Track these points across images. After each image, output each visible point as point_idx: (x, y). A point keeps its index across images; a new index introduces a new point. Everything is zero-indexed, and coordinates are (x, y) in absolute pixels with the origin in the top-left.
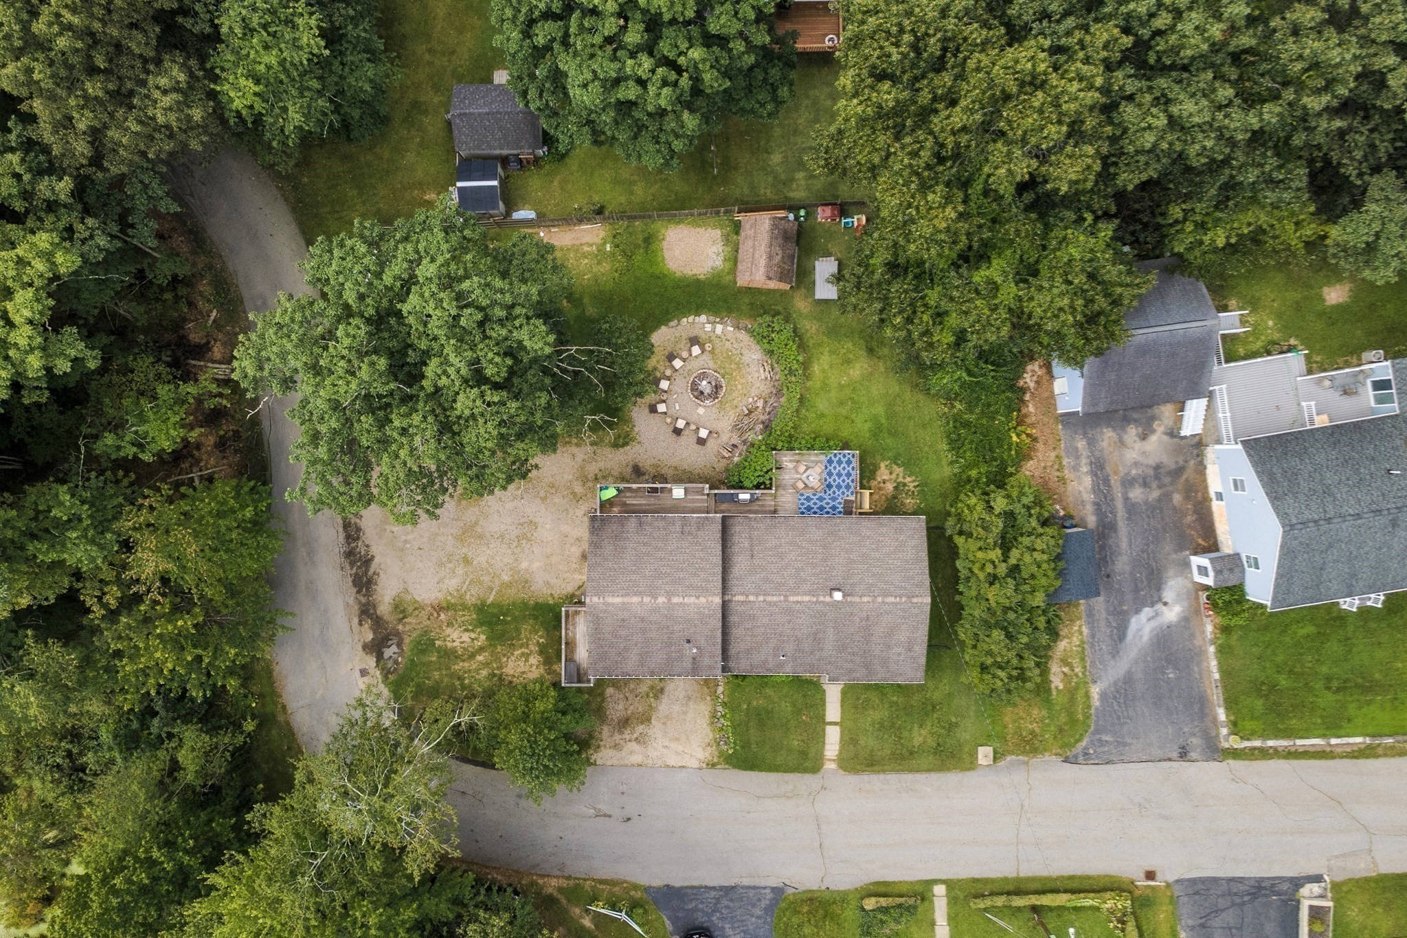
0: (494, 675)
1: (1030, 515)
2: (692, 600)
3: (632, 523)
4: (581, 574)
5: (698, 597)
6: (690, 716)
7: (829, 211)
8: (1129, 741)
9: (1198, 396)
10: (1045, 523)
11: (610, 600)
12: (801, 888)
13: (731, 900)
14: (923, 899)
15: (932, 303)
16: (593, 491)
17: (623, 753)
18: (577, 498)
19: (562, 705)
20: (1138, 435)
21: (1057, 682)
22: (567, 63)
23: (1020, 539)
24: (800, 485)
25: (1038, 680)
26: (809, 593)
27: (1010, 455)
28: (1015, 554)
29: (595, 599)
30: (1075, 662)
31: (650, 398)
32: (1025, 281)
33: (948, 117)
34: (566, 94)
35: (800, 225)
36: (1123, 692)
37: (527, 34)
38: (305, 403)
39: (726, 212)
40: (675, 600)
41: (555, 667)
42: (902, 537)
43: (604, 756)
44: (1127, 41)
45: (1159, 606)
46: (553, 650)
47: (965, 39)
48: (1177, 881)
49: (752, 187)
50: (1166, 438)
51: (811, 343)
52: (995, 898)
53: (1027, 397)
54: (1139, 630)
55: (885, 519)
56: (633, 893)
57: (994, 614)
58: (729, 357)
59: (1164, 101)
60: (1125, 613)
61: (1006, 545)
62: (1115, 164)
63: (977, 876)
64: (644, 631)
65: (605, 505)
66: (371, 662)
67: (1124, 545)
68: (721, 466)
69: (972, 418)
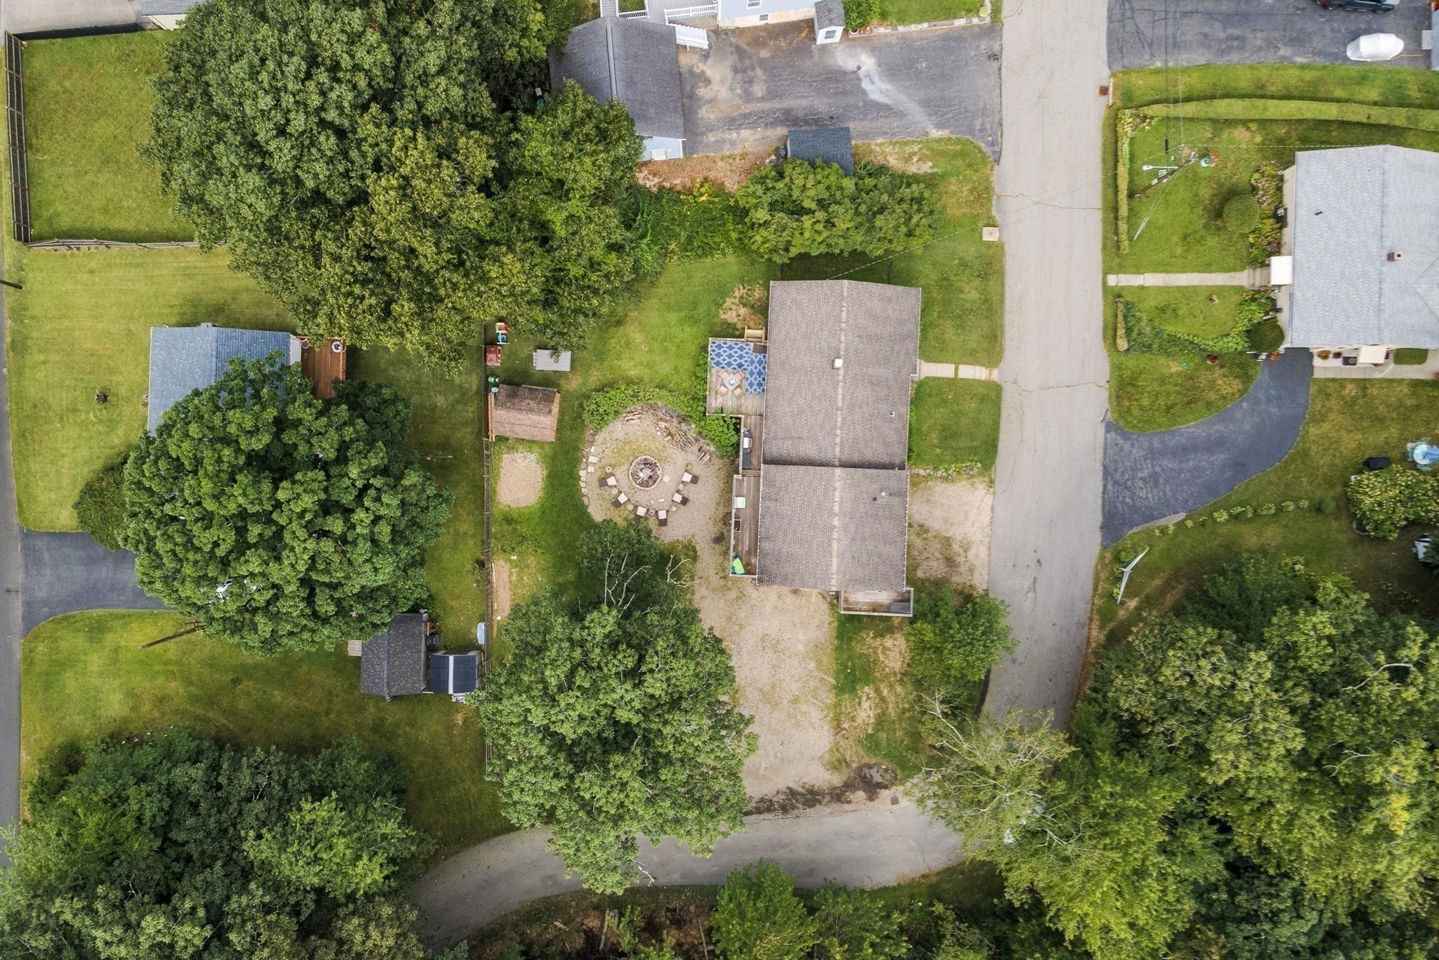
0: (901, 680)
1: (774, 188)
2: (837, 494)
3: (765, 545)
4: (811, 595)
5: (835, 489)
6: (945, 501)
7: (491, 356)
8: (982, 105)
9: (672, 33)
10: (781, 175)
11: (834, 568)
12: (1107, 406)
13: (1116, 470)
14: (1120, 296)
15: (581, 272)
16: (736, 581)
17: (977, 564)
18: (741, 597)
19: (930, 617)
20: (705, 87)
21: (926, 168)
22: (354, 586)
23: (794, 198)
24: (738, 391)
25: (922, 185)
26: (835, 387)
27: (719, 203)
28: (807, 204)
29: (833, 582)
30: (908, 150)
31: (652, 523)
32: (568, 191)
33: (425, 256)
34: (379, 588)
35: (503, 382)
36: (936, 108)
37: (325, 621)
38: (646, 831)
39: (487, 449)
40: (836, 509)
41: (896, 622)
42: (788, 303)
43: (980, 582)
44: (374, 108)
45: (861, 73)
46: (878, 623)
47: (360, 239)
48: (1110, 67)
49: (466, 424)
50: (710, 62)
51: (609, 377)
52: (1121, 231)
53: (667, 185)
54: (881, 92)
55: (772, 317)
56: (1107, 561)
57: (861, 224)
58: (619, 452)
59: (424, 78)
60: (865, 102)
61: (798, 211)
62: (473, 117)
63: (1100, 245)
64: (864, 539)
65: (749, 570)
66: (885, 794)
67: (804, 103)
68: (718, 463)
69: (683, 235)
